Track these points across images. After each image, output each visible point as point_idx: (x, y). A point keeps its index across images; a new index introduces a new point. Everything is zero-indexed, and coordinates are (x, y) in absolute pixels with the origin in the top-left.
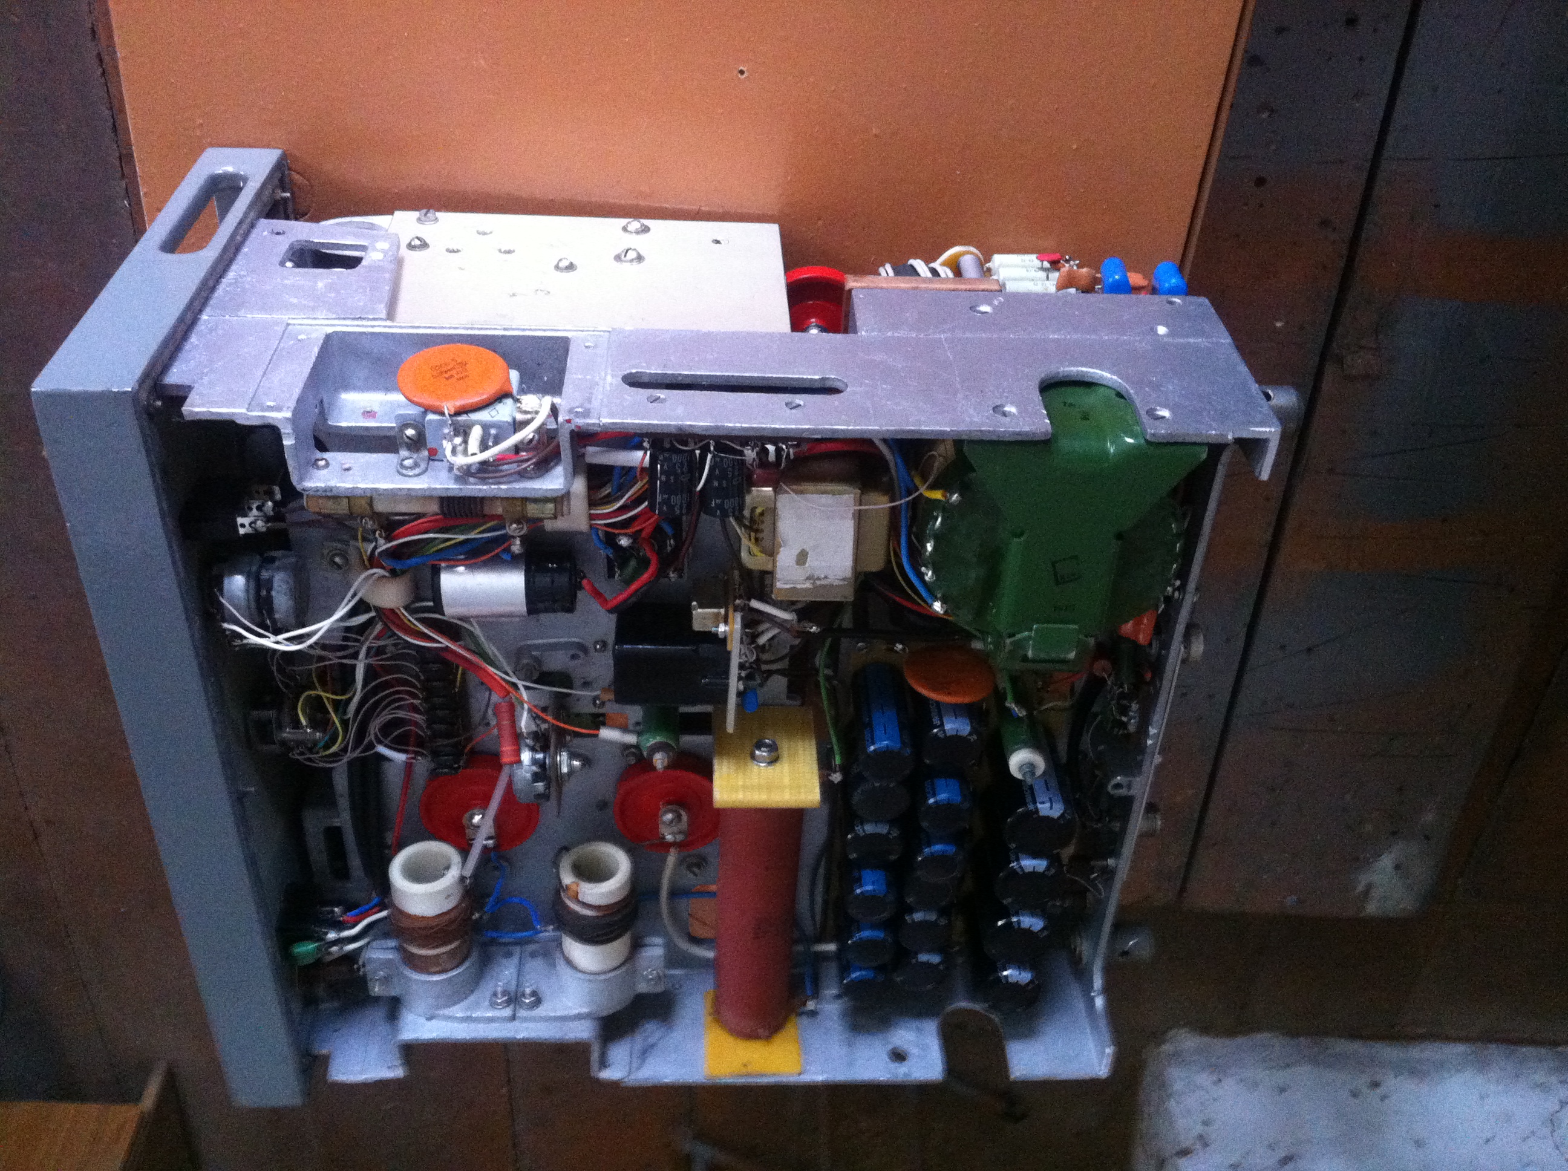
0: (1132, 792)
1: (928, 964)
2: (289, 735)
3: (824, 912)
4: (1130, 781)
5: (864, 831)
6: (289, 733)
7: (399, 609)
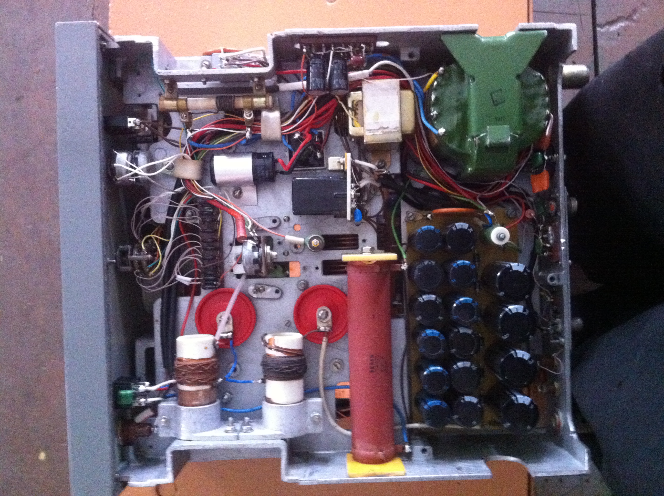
0: (561, 283)
1: (470, 403)
2: (135, 256)
3: (410, 403)
4: (559, 275)
5: (423, 299)
6: (136, 255)
7: (193, 180)
